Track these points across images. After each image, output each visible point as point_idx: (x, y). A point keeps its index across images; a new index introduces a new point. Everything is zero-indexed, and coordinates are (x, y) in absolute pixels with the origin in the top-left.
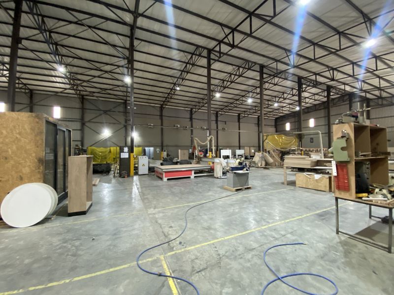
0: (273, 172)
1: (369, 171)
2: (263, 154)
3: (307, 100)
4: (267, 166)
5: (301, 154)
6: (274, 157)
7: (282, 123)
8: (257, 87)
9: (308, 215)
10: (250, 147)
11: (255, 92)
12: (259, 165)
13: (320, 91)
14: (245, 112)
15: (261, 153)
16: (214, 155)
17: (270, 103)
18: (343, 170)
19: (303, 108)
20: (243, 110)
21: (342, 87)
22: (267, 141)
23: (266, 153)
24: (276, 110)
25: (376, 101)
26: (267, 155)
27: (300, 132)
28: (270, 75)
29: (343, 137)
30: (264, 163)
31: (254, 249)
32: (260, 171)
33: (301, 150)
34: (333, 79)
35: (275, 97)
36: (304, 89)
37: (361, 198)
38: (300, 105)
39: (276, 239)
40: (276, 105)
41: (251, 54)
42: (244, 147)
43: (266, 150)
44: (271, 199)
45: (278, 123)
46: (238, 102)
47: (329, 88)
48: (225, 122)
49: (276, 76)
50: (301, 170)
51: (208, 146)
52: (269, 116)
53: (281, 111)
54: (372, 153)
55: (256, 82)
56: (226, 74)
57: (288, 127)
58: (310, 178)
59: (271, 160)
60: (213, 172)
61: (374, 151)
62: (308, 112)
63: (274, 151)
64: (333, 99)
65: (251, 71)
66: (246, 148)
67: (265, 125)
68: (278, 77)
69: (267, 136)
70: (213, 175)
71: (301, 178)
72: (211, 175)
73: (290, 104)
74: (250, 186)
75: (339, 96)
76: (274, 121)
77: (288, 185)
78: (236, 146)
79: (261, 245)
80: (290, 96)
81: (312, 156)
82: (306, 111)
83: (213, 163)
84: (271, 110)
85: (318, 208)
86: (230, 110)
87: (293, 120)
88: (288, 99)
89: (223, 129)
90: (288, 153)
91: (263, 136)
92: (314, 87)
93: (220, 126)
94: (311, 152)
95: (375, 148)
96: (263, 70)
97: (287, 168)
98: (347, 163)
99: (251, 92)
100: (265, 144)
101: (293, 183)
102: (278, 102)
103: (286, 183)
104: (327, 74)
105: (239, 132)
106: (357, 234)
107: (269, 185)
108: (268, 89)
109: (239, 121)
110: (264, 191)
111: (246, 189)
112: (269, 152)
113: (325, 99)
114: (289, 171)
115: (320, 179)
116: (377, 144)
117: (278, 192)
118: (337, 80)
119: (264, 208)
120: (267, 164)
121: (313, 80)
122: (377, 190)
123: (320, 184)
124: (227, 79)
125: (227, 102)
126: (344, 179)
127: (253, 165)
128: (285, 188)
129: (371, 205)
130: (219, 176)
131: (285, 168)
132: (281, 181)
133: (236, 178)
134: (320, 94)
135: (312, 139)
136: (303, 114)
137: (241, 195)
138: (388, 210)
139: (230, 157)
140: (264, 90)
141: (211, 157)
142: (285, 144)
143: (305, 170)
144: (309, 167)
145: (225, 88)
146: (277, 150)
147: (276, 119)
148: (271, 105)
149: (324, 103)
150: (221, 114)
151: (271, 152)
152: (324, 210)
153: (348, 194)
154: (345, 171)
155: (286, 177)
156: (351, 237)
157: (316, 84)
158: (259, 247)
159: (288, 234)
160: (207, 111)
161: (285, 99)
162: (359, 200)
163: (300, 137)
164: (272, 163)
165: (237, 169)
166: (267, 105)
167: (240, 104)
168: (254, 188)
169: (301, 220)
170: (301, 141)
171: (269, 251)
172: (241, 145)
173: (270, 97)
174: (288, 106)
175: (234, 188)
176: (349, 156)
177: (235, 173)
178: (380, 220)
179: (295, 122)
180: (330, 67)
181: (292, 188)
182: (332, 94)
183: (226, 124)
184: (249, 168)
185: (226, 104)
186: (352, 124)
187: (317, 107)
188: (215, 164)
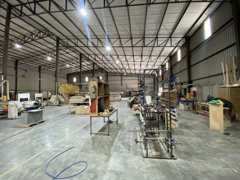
0: (64, 107)
1: (103, 102)
2: (57, 96)
3: (85, 67)
4: (60, 104)
5: (81, 96)
6: (65, 98)
7: (72, 77)
8: (55, 51)
9: (79, 129)
10: (47, 91)
11: (54, 53)
12: (54, 104)
13: (90, 64)
14: (45, 65)
15: (56, 96)
16: (9, 98)
17: (64, 63)
18: (93, 103)
19: (82, 70)
20: (44, 64)
21: (99, 64)
22: (60, 87)
23: (59, 95)
24: (68, 69)
25: (114, 73)
26: (60, 96)
27: (81, 84)
28: (64, 46)
29: (94, 87)
30: (58, 102)
31: (39, 166)
32: (55, 108)
33: (81, 93)
34: (95, 60)
35: (67, 61)
36: (83, 61)
37: (99, 115)
38: (80, 69)
39: (57, 151)
40: (68, 66)
41: (50, 27)
42: (43, 91)
43: (60, 93)
44: (59, 126)
45: (69, 77)
46: (38, 57)
47: (94, 64)
48: (26, 70)
49: (68, 48)
50: (79, 104)
51: (2, 90)
52: (63, 71)
53: (71, 70)
54: (104, 94)
55: (54, 47)
56: (28, 32)
57: (75, 80)
58: (83, 109)
59: (63, 100)
60: (7, 114)
61: (105, 94)
62: (85, 73)
63: (65, 94)
64: (96, 69)
65: (50, 38)
66: (44, 92)
67: (59, 77)
68: (69, 49)
69: (61, 84)
70: (7, 117)
71: (78, 109)
72: (5, 117)
73: (76, 67)
74: (43, 120)
75: (98, 68)
76: (66, 75)
77: (71, 114)
78: (37, 91)
79: (45, 161)
80: (76, 62)
81: (86, 96)
82: (84, 72)
83: (7, 106)
84: (65, 68)
85: (84, 124)
86: (31, 61)
87: (78, 76)
88: (75, 64)
89: (23, 76)
90: (73, 95)
91: (58, 84)
92: (88, 61)
93: (20, 73)
94: (86, 94)
95: (106, 93)
96: (59, 41)
97: (71, 104)
98: (95, 99)
99: (50, 52)
100: (59, 89)
101: (74, 113)
102: (69, 64)
103: (70, 113)
104: (93, 56)
105: (40, 80)
106: (99, 131)
107: (59, 116)
108: (63, 55)
109: (40, 72)
110: (55, 121)
111: (40, 123)
112: (62, 95)
113: (92, 69)
114: (72, 106)
115: (87, 108)
116: (107, 91)
117: (65, 120)
118: (97, 61)
119: (52, 133)
120: (60, 102)
121: (87, 57)
122: (105, 110)
123: (87, 111)
124: (29, 36)
125: (28, 55)
126: (94, 107)
127: (50, 104)
128: (69, 117)
129: (104, 117)
130: (13, 117)
131: (70, 104)
132: (67, 113)
133: (31, 116)
134: (91, 65)
135: (87, 87)
136: (83, 74)
137: (34, 129)
138: (108, 118)
139: (29, 99)
140: (59, 54)
141: (5, 100)
142: (72, 90)
143: (81, 104)
144: (82, 102)
145: (26, 42)
146: (67, 93)
147: (68, 75)
148: (65, 65)
149: (92, 70)
150: (22, 63)
151: (63, 95)
152: (87, 124)
153: (95, 114)
154: (94, 103)
155: (70, 110)
156: (96, 134)
157: (88, 60)
158: (43, 163)
159: (66, 145)
160: (2, 57)
161: (73, 63)
162: (99, 116)
163: (80, 86)
164: (63, 102)
165: (32, 108)
166: (62, 65)
167: (40, 59)
168: (47, 120)
169: (75, 133)
170: (81, 88)
171: (50, 163)
172: (41, 90)
173: (64, 60)
174: (75, 68)
175: (28, 124)
176: (96, 96)
177: (29, 112)
178: (107, 122)
179: (78, 78)
180: (94, 54)
181: (73, 115)
182: (95, 66)
183: (26, 72)
184: (43, 107)
185: (27, 56)
186: (97, 81)
187: (89, 71)
188: (9, 106)
